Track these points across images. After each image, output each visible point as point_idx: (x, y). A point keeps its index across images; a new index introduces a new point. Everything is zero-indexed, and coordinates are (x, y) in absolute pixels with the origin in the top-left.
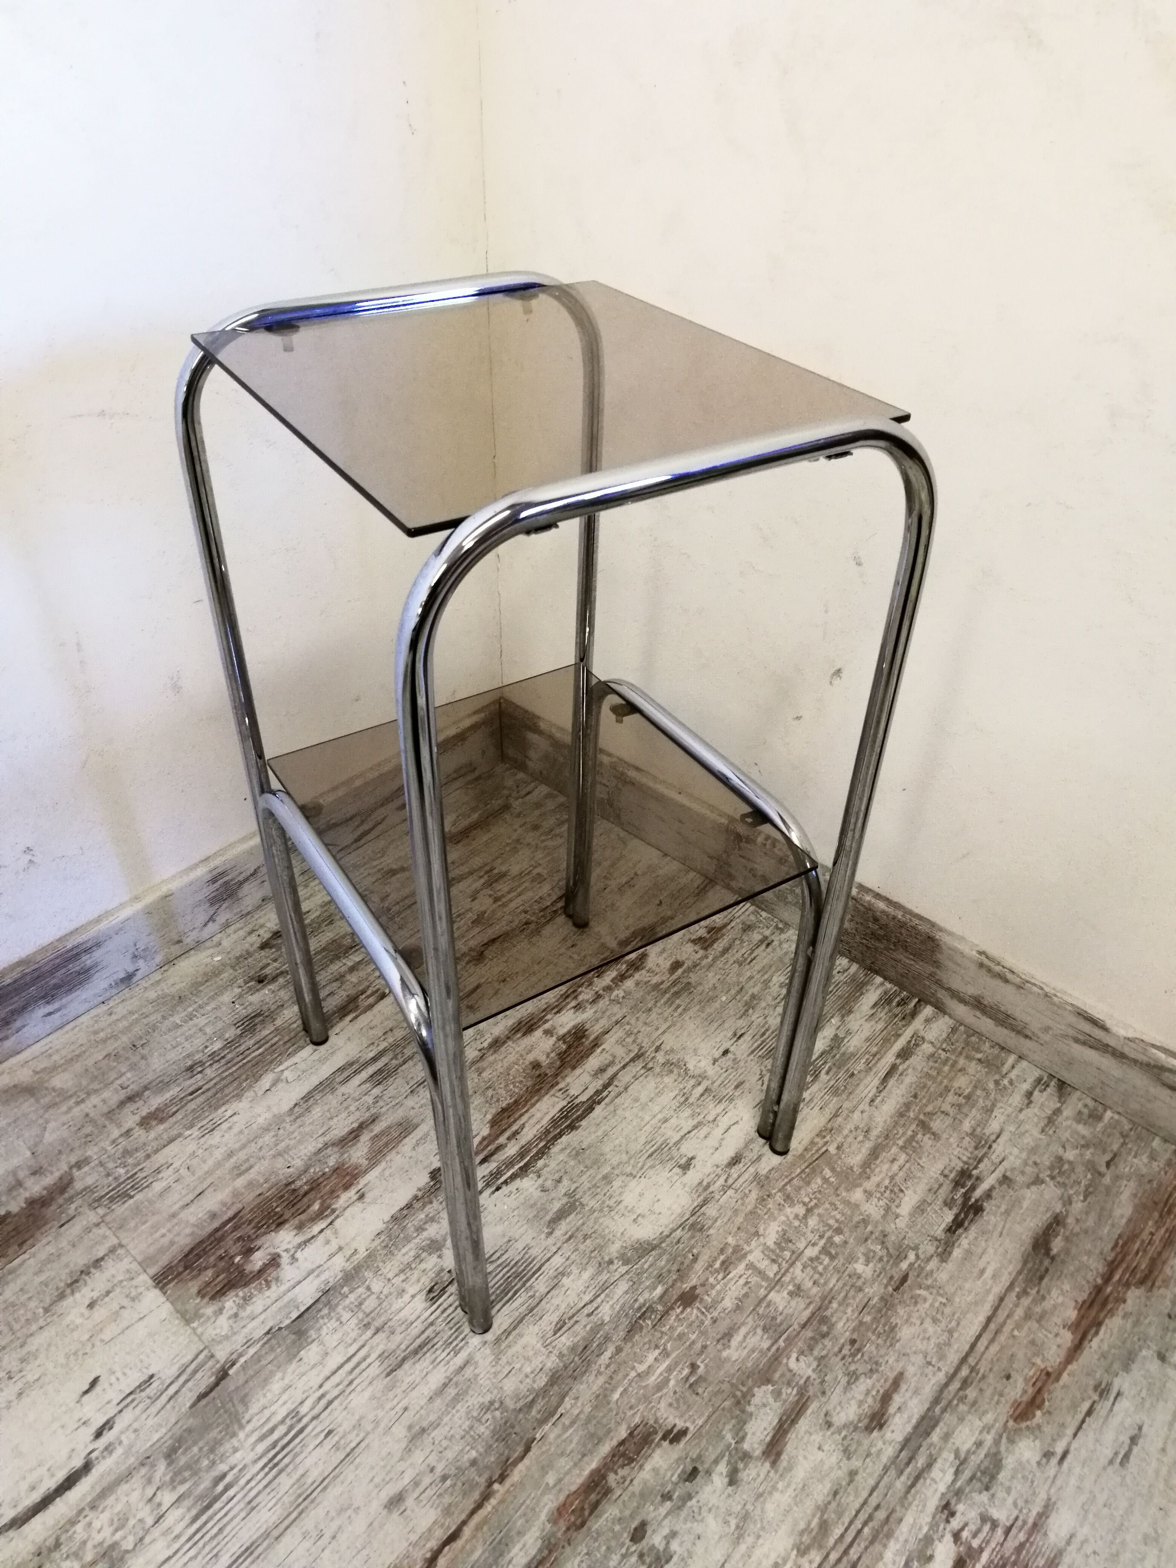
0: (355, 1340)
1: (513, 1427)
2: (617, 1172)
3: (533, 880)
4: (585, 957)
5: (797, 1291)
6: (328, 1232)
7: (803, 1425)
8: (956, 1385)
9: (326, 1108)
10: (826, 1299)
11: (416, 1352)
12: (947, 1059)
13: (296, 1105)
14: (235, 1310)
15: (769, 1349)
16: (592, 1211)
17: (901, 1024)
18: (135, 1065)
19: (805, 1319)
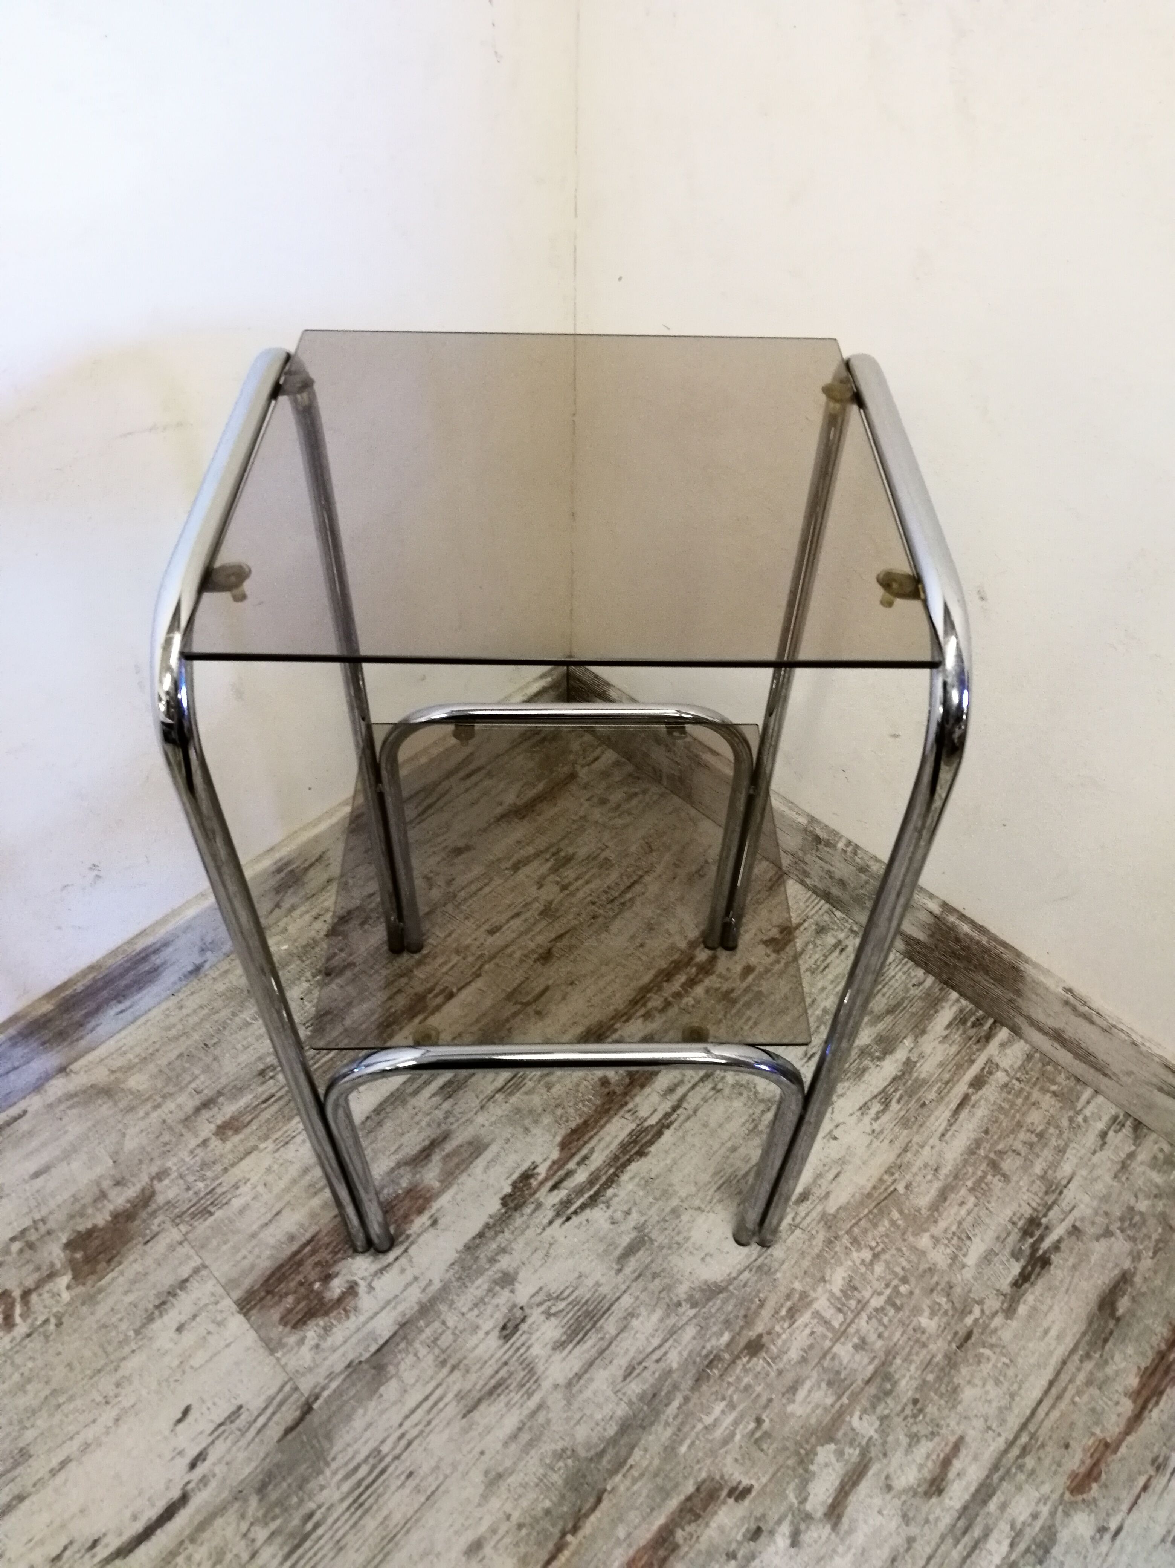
0: (432, 1378)
1: (584, 1476)
2: (685, 1205)
3: (601, 867)
4: (654, 958)
5: (862, 1345)
6: (403, 1261)
7: (864, 1487)
8: (1015, 1451)
9: (398, 1122)
10: (890, 1353)
11: (490, 1393)
12: (1022, 1090)
13: (368, 1118)
14: (316, 1341)
15: (832, 1406)
16: (661, 1248)
17: (975, 1047)
18: (208, 1066)
19: (869, 1375)
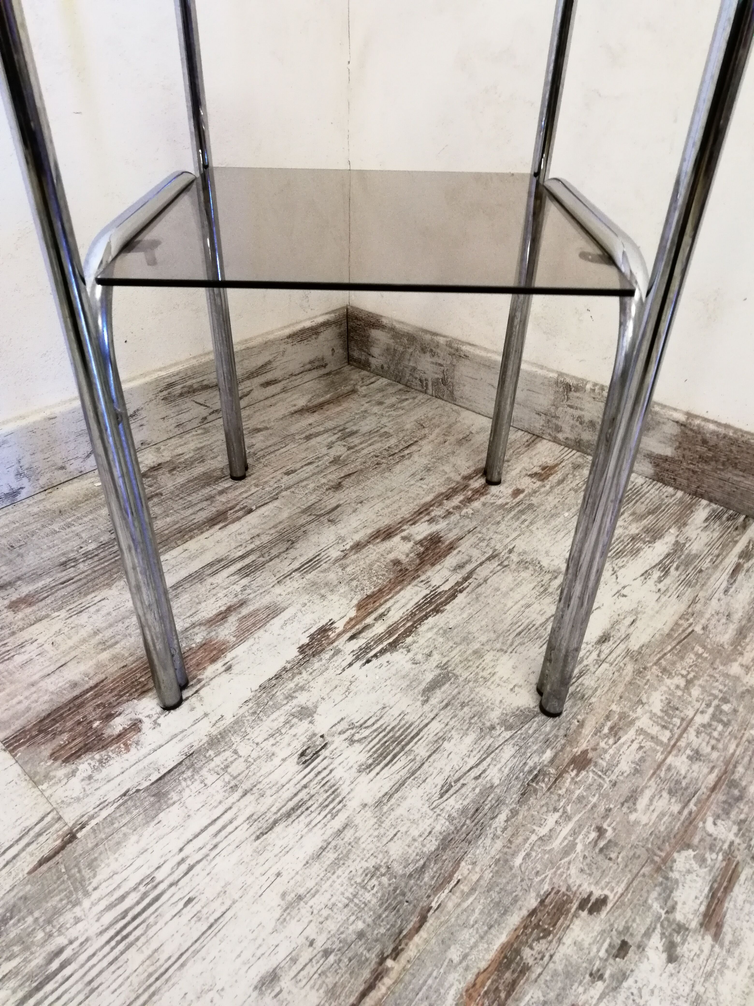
0: (220, 802)
2: (487, 647)
3: (381, 436)
5: (697, 756)
7: (739, 892)
9: (195, 594)
10: (730, 764)
11: (288, 815)
14: (89, 772)
15: (680, 813)
16: (467, 681)
17: (735, 533)
18: (11, 561)
19: (712, 784)
